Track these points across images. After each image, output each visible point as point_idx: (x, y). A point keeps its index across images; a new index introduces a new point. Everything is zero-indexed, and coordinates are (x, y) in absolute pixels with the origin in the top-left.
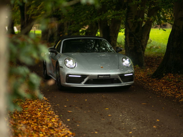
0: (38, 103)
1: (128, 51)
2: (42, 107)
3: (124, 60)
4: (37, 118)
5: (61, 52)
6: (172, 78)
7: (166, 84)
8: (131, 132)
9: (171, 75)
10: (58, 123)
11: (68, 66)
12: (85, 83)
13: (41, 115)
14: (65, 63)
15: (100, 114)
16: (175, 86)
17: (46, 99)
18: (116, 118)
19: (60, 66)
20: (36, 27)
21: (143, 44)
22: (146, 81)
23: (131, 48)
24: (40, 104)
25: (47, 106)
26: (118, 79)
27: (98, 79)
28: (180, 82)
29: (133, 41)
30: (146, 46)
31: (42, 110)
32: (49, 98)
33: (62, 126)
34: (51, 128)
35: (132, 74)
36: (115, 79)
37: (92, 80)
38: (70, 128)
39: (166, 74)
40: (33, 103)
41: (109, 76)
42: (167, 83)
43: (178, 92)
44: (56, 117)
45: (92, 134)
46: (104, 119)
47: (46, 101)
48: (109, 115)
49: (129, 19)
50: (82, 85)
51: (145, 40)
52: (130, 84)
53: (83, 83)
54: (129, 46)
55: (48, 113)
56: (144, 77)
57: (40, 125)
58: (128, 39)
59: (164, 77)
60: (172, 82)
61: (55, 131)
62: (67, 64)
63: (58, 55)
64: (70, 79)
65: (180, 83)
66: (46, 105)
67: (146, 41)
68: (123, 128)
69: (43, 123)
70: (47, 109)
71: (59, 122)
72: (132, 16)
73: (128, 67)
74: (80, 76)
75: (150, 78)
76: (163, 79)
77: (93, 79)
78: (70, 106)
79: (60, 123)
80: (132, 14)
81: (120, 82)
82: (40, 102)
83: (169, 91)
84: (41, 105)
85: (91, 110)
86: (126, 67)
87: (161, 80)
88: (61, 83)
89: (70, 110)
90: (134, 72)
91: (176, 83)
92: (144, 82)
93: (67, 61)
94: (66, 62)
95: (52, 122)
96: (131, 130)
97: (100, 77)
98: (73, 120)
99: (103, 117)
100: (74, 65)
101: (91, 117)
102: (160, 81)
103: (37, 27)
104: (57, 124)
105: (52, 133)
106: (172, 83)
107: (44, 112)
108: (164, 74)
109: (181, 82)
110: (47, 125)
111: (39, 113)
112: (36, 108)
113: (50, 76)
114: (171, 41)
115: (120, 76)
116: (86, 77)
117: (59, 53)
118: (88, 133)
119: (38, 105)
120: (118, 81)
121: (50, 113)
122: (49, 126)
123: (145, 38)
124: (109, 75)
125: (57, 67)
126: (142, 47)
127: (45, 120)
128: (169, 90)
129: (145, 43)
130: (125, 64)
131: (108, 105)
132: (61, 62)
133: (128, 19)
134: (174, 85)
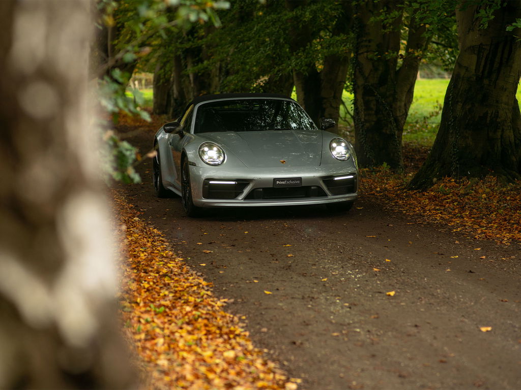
0: (141, 238)
1: (362, 131)
2: (149, 244)
3: (334, 145)
4: (139, 262)
5: (193, 133)
6: (451, 187)
7: (436, 200)
8: (325, 278)
9: (450, 181)
10: (180, 269)
11: (207, 161)
12: (246, 198)
13: (146, 257)
14: (201, 154)
15: (271, 254)
16: (455, 204)
17: (159, 233)
18: (302, 260)
19: (190, 162)
20: (140, 81)
21: (398, 114)
22: (394, 196)
23: (368, 125)
24: (145, 240)
25: (160, 244)
26: (319, 188)
27: (275, 187)
28: (467, 194)
29: (373, 105)
30: (406, 119)
31: (149, 250)
32: (165, 231)
33: (188, 273)
34: (165, 275)
35: (352, 177)
36: (312, 188)
37: (261, 190)
38: (205, 277)
39: (440, 179)
40: (130, 239)
41: (298, 182)
42: (439, 198)
43: (459, 215)
44: (177, 261)
45: (247, 283)
46: (277, 262)
47: (159, 235)
48: (289, 255)
49: (362, 53)
50: (239, 202)
51: (403, 103)
52: (348, 199)
53: (241, 197)
54: (363, 120)
55: (162, 254)
56: (392, 189)
57: (144, 272)
58: (360, 101)
59: (435, 186)
60: (451, 195)
61: (173, 279)
62: (205, 157)
63: (185, 139)
64: (212, 190)
65: (468, 196)
66: (158, 242)
67: (405, 105)
68: (313, 274)
69: (150, 269)
70: (159, 248)
71: (183, 268)
72: (370, 46)
73: (344, 160)
74: (233, 183)
75: (403, 189)
76: (432, 191)
77: (263, 188)
78: (211, 243)
79: (185, 269)
80: (370, 41)
81: (326, 195)
82: (146, 238)
83: (437, 214)
84: (148, 242)
85: (254, 248)
86: (340, 160)
87: (427, 193)
88: (193, 200)
89: (208, 250)
90: (356, 172)
91: (459, 196)
92: (389, 199)
93: (206, 149)
94: (203, 152)
95: (169, 268)
96: (326, 276)
97: (278, 182)
98: (212, 264)
99: (275, 259)
100: (222, 159)
101: (250, 259)
102: (424, 195)
103: (143, 82)
104: (179, 271)
105: (167, 282)
106: (449, 199)
107: (153, 253)
108: (435, 180)
109: (471, 195)
110: (158, 272)
111: (142, 255)
112: (137, 247)
113: (171, 188)
114: (450, 102)
115: (324, 181)
116: (248, 184)
117: (187, 135)
118: (240, 282)
119: (141, 242)
120: (320, 193)
121: (166, 255)
122: (161, 273)
123: (404, 98)
124: (300, 179)
125: (184, 166)
126: (396, 120)
127: (154, 264)
128: (439, 212)
129: (404, 111)
130: (338, 155)
131: (291, 239)
132: (191, 154)
133: (360, 52)
134: (453, 202)
